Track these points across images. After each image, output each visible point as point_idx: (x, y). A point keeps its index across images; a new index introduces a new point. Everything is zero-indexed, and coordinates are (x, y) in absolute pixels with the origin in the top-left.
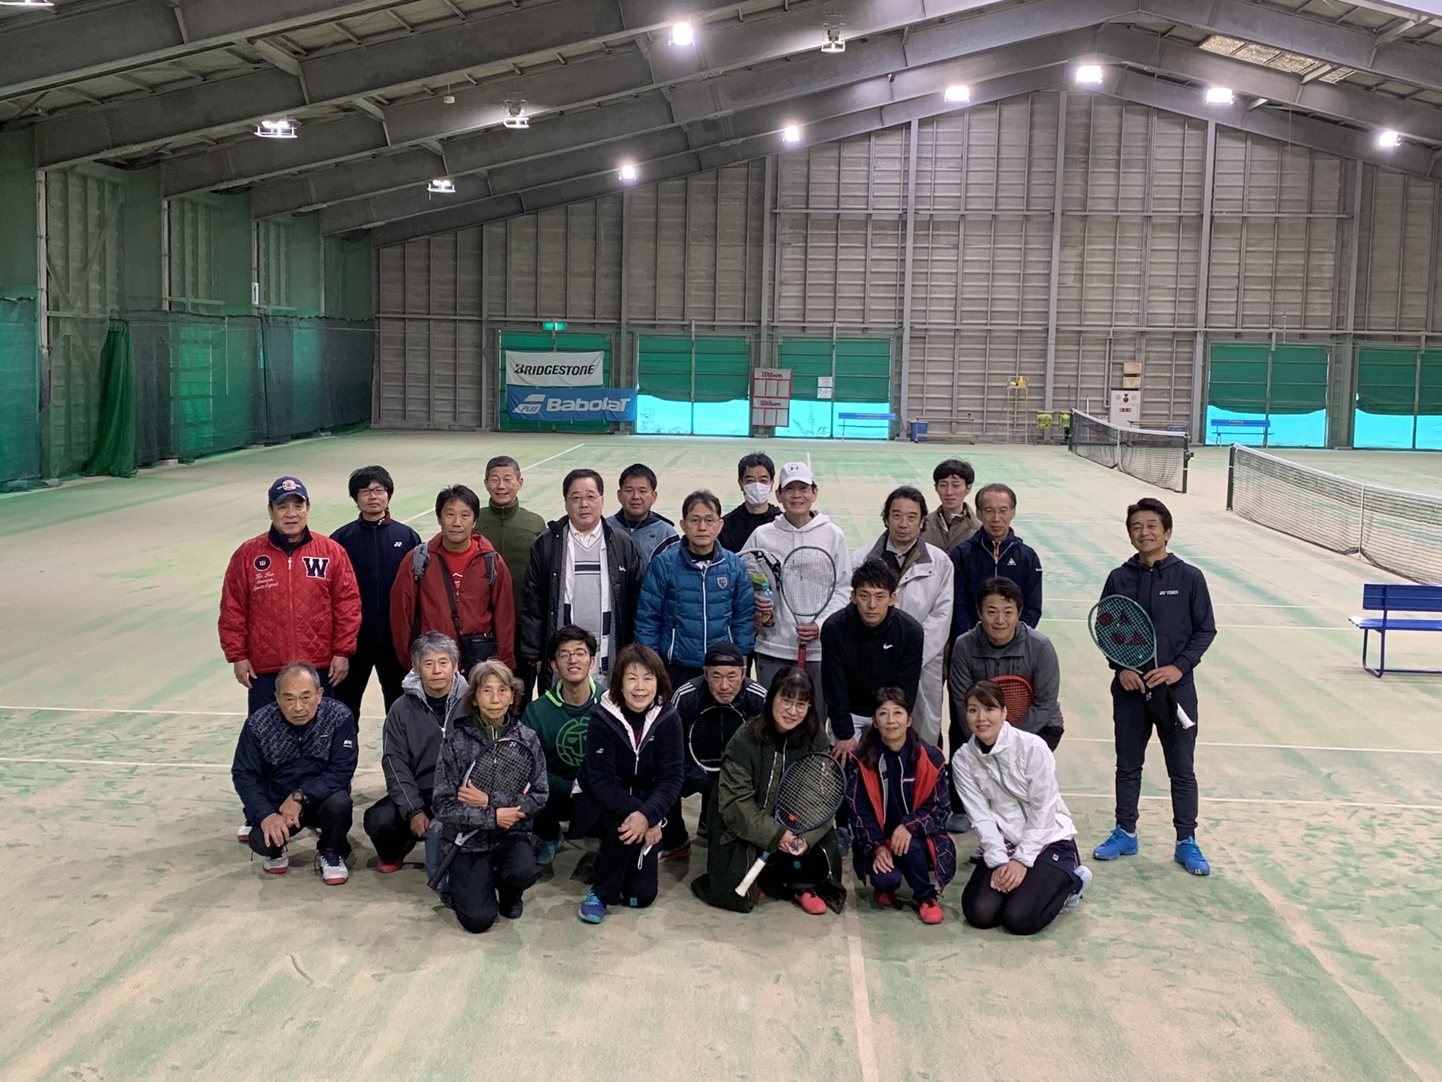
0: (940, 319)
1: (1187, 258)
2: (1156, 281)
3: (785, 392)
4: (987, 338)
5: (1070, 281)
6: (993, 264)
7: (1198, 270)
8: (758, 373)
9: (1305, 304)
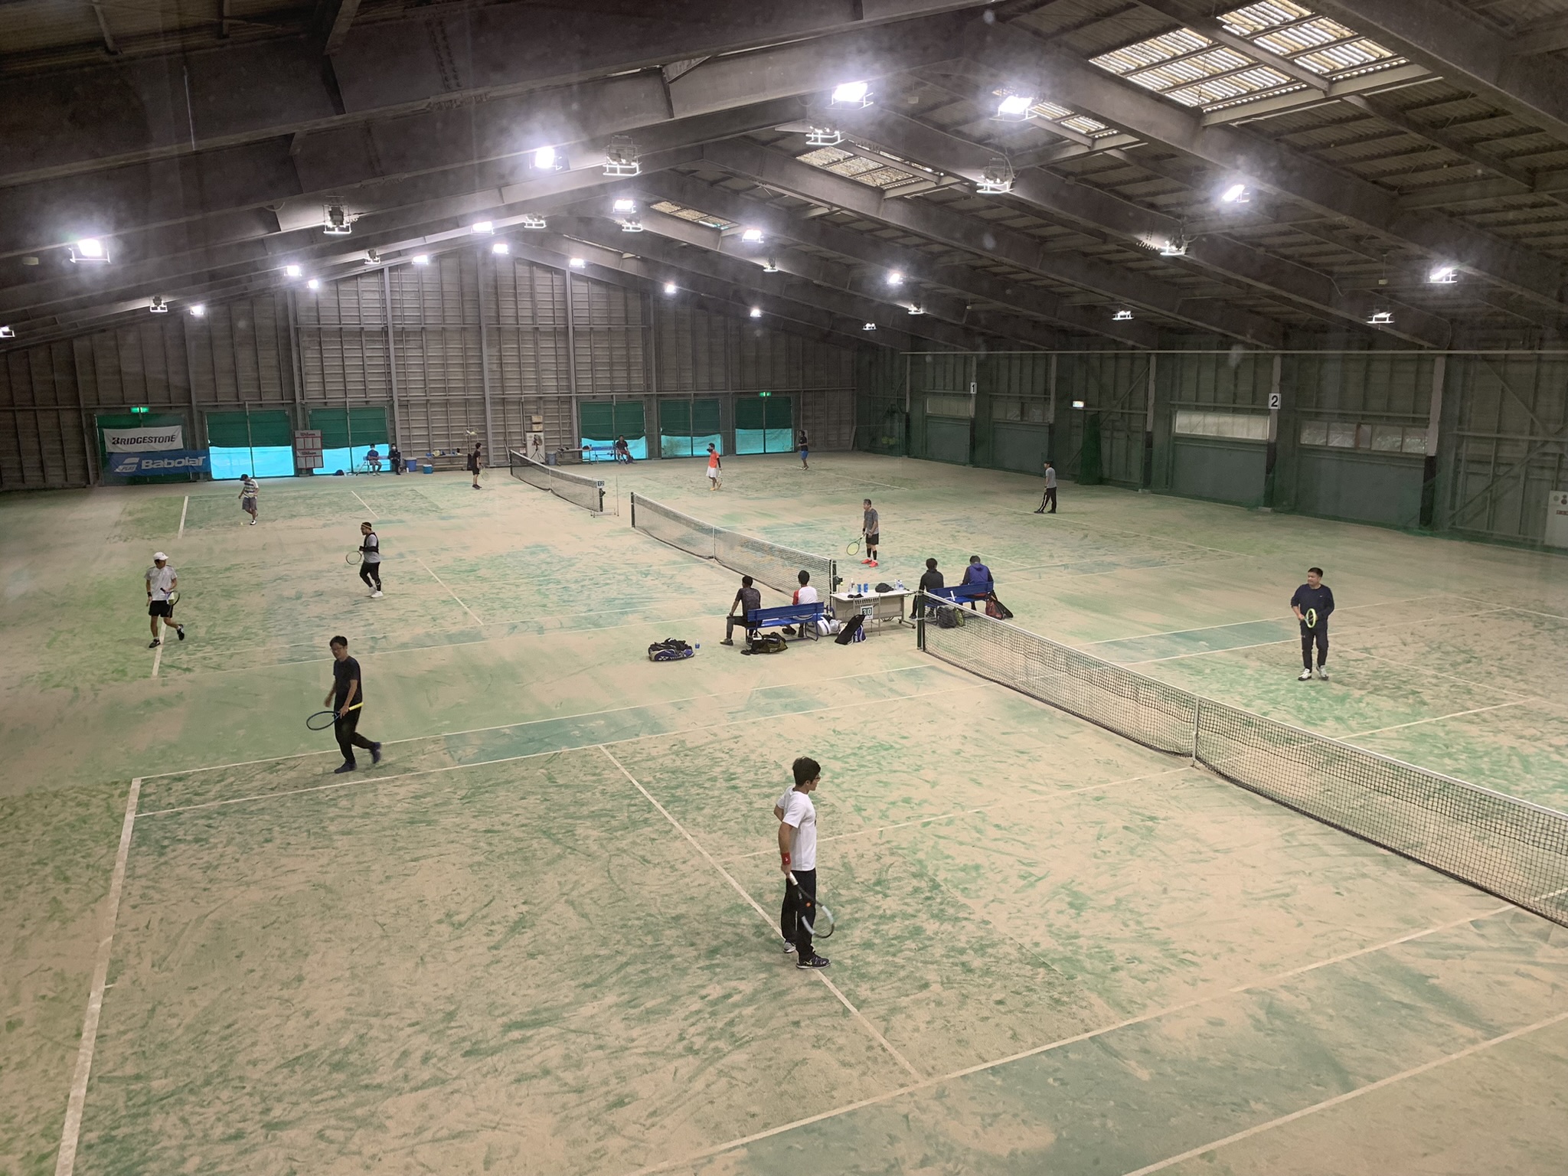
0: (416, 394)
1: (562, 352)
2: (545, 367)
3: (318, 443)
4: (447, 403)
5: (495, 367)
6: (445, 357)
7: (569, 359)
8: (298, 434)
9: (629, 378)
